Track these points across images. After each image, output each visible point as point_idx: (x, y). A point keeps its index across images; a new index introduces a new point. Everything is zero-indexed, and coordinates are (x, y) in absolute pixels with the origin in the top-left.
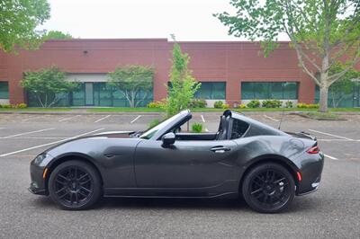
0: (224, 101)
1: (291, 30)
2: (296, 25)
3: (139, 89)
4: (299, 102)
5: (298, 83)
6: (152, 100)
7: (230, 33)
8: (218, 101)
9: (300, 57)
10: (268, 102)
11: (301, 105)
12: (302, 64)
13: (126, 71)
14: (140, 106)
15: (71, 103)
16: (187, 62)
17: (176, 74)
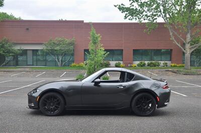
0: (121, 62)
1: (165, 16)
2: (169, 13)
3: (65, 54)
4: (172, 63)
5: (171, 50)
6: (73, 62)
7: (126, 17)
8: (118, 62)
9: (171, 34)
10: (151, 63)
11: (173, 65)
12: (173, 38)
13: (56, 42)
14: (65, 65)
15: (17, 64)
16: (99, 39)
17: (93, 46)
